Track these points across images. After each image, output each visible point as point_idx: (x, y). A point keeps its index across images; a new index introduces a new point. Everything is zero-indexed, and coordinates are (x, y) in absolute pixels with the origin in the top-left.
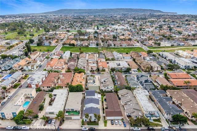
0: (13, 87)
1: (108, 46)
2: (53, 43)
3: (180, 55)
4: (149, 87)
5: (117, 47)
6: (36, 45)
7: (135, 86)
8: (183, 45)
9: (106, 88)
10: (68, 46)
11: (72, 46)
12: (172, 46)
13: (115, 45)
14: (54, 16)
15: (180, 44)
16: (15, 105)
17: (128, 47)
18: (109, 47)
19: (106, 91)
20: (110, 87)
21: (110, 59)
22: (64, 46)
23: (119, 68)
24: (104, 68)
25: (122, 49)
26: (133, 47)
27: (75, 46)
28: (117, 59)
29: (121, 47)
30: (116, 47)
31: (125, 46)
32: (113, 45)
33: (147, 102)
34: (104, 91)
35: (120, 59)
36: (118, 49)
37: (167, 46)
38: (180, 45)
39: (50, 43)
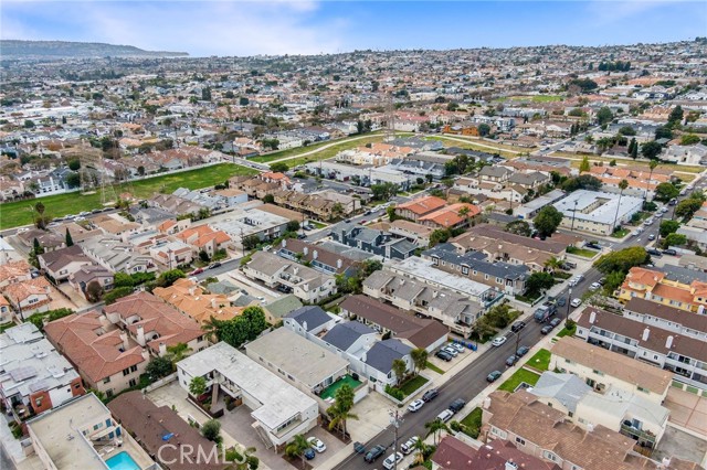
1: (118, 179)
3: (355, 162)
5: (151, 176)
8: (328, 138)
12: (306, 143)
13: (141, 170)
15: (321, 136)
17: (188, 168)
19: (318, 300)
20: (326, 285)
21: (197, 214)
23: (264, 231)
24: (219, 245)
25: (178, 179)
26: (205, 165)
28: (216, 209)
29: (166, 173)
30: (146, 177)
31: (180, 168)
32: (137, 171)
37: (293, 146)
38: (321, 139)
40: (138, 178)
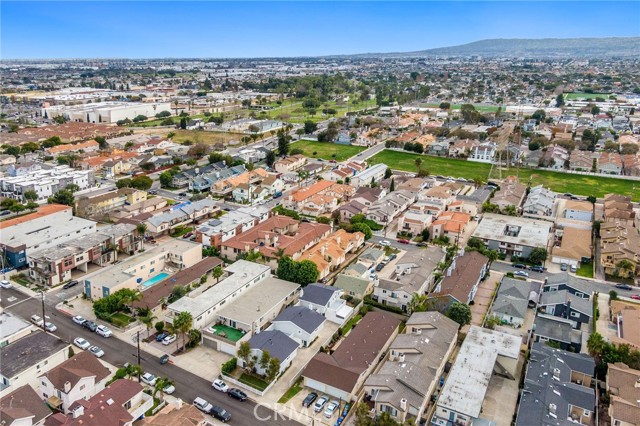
0: (173, 232)
1: (541, 165)
2: (363, 138)
4: (551, 332)
5: (574, 172)
6: (316, 140)
7: (507, 318)
9: (389, 293)
10: (402, 150)
11: (413, 152)
13: (567, 164)
14: (450, 59)
16: (127, 271)
17: (623, 176)
18: (543, 168)
19: (387, 304)
20: (400, 294)
21: (501, 208)
22: (390, 149)
23: (503, 243)
24: (446, 232)
25: (592, 182)
27: (421, 152)
28: (531, 212)
29: (592, 174)
30: (569, 172)
31: (613, 173)
32: (559, 162)
33: (480, 377)
34: (380, 301)
35: (540, 215)
36: (572, 181)
39: (353, 136)
40: (560, 170)
